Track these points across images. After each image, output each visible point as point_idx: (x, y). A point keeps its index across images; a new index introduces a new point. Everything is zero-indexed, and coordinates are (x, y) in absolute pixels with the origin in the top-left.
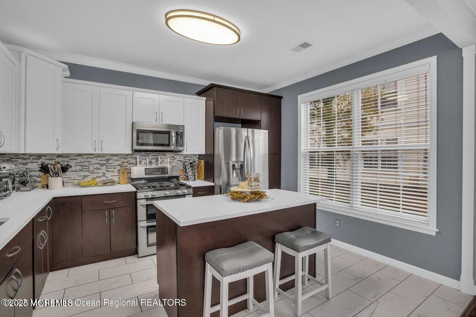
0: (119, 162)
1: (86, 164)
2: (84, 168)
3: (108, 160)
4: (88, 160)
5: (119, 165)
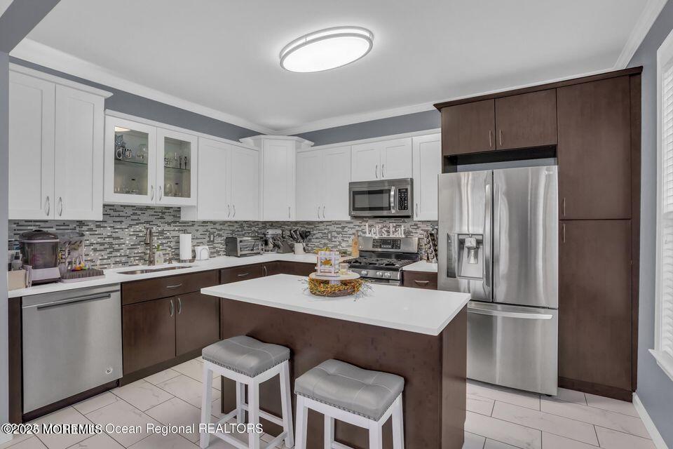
0: (354, 231)
1: (326, 231)
2: (325, 236)
3: (343, 228)
4: (328, 227)
5: (354, 234)
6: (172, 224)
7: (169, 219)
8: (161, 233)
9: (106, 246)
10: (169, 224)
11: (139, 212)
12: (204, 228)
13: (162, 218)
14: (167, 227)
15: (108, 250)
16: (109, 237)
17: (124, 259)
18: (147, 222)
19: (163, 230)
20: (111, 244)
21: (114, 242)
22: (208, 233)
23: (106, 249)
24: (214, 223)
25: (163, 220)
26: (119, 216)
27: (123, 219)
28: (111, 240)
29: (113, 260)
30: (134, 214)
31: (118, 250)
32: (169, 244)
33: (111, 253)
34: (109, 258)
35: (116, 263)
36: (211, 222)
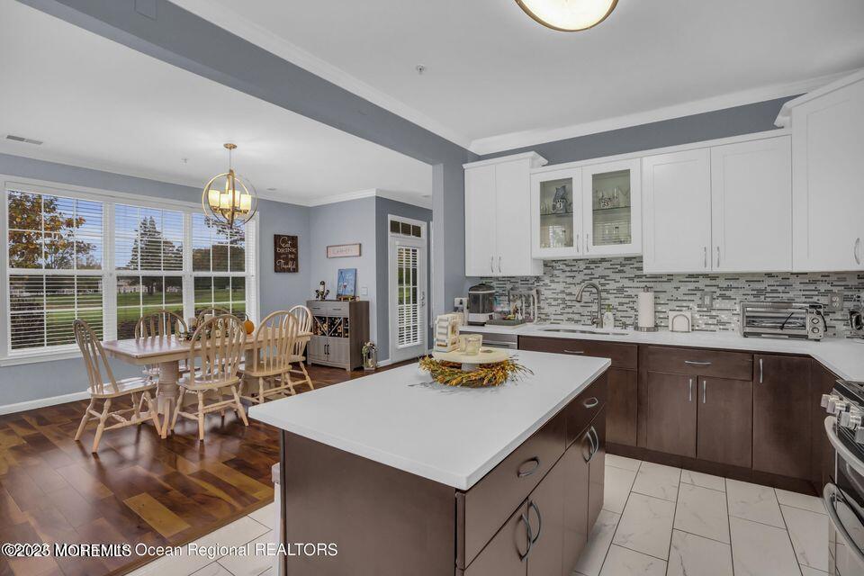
6: (636, 280)
7: (630, 272)
8: (621, 290)
9: (560, 301)
10: (630, 279)
11: (592, 266)
12: (692, 286)
13: (620, 271)
14: (627, 283)
15: (562, 306)
16: (563, 292)
17: (576, 317)
18: (602, 277)
19: (623, 287)
20: (564, 300)
21: (567, 298)
22: (699, 293)
23: (558, 305)
24: (714, 277)
25: (622, 275)
26: (571, 271)
27: (575, 274)
28: (564, 296)
29: (565, 317)
30: (587, 268)
31: (570, 307)
32: (631, 305)
33: (564, 308)
34: (562, 314)
35: (569, 320)
36: (706, 276)
